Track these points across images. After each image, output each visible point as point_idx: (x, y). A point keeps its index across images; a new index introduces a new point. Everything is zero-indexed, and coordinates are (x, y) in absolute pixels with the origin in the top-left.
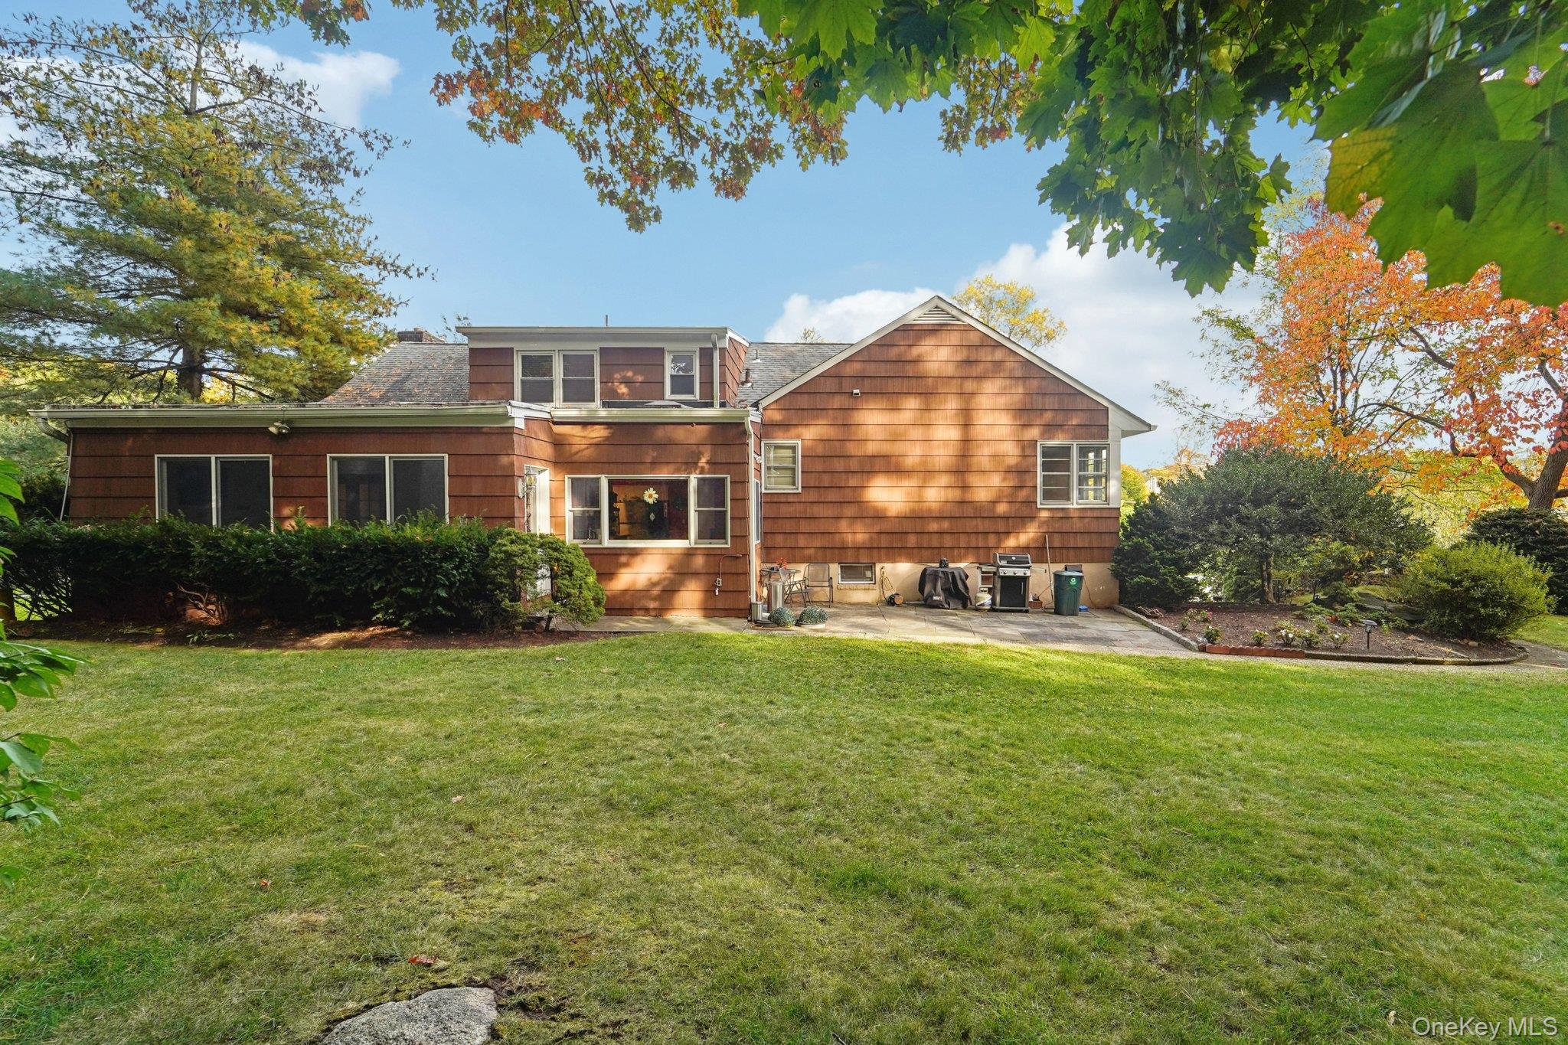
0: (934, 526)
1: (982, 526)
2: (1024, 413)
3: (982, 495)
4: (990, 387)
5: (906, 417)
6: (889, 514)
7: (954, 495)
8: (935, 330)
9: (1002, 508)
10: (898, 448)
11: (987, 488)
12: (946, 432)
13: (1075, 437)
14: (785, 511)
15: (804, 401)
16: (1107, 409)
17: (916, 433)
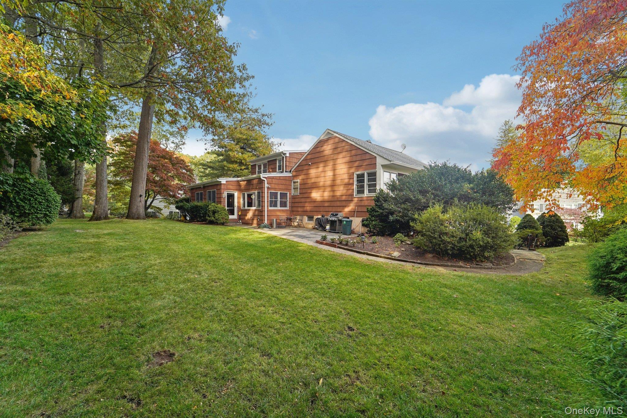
0: (326, 204)
1: (338, 204)
2: (350, 163)
3: (338, 193)
4: (341, 156)
5: (321, 169)
6: (317, 200)
7: (331, 194)
8: (328, 140)
9: (344, 198)
10: (318, 180)
11: (340, 191)
12: (330, 174)
13: (365, 170)
14: (297, 200)
15: (300, 168)
16: (376, 157)
17: (322, 175)
